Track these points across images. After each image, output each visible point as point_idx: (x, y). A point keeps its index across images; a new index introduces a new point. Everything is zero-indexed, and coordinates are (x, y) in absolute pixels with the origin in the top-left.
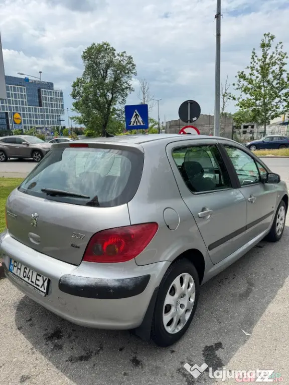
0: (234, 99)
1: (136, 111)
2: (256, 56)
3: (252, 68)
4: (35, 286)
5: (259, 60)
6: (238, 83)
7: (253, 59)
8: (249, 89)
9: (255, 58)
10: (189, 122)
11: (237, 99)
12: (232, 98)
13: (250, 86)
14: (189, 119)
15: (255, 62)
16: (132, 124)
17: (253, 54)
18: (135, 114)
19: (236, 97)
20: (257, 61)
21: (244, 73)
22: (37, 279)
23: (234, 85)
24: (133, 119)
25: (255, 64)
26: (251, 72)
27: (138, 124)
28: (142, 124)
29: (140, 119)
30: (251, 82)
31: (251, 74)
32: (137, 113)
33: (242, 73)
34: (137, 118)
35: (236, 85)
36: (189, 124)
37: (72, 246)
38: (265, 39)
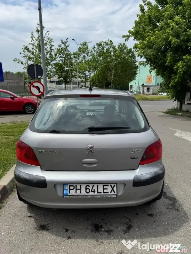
0: (22, 63)
2: (34, 37)
3: (33, 45)
4: (104, 194)
5: (37, 40)
6: (24, 53)
7: (32, 38)
8: (32, 58)
9: (34, 38)
10: (36, 79)
11: (24, 64)
12: (20, 63)
13: (32, 56)
15: (34, 41)
17: (32, 35)
19: (24, 62)
20: (35, 41)
21: (28, 47)
22: (104, 189)
23: (21, 53)
25: (34, 42)
26: (33, 47)
30: (33, 54)
31: (33, 49)
33: (27, 47)
35: (22, 54)
37: (132, 158)
38: (38, 27)
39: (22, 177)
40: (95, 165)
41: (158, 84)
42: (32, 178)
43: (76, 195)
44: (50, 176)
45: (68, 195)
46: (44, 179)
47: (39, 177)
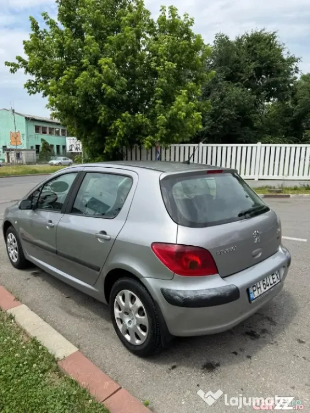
4: (274, 284)
22: (273, 279)
39: (205, 297)
40: (260, 254)
41: (32, 147)
42: (223, 292)
43: (259, 296)
44: (239, 280)
45: (254, 299)
46: (235, 287)
47: (228, 287)
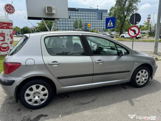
1: (110, 20)
10: (134, 24)
14: (134, 23)
16: (108, 26)
18: (110, 21)
24: (109, 24)
27: (111, 26)
28: (112, 26)
29: (112, 24)
32: (111, 21)
34: (110, 23)
36: (134, 25)
